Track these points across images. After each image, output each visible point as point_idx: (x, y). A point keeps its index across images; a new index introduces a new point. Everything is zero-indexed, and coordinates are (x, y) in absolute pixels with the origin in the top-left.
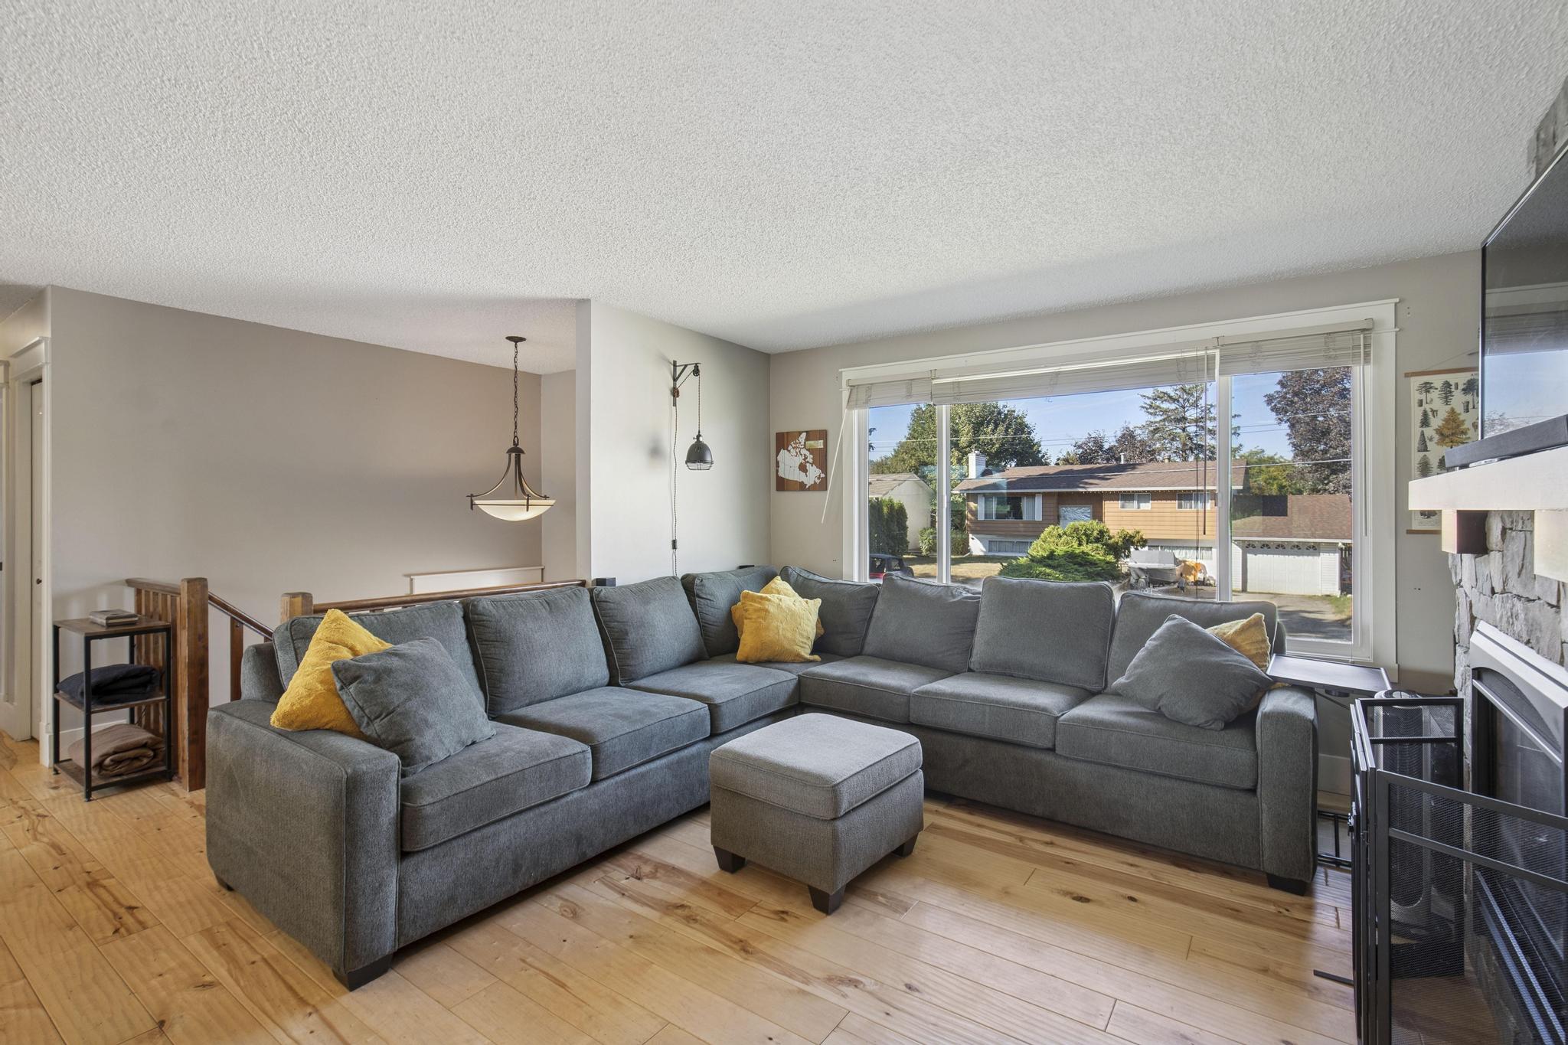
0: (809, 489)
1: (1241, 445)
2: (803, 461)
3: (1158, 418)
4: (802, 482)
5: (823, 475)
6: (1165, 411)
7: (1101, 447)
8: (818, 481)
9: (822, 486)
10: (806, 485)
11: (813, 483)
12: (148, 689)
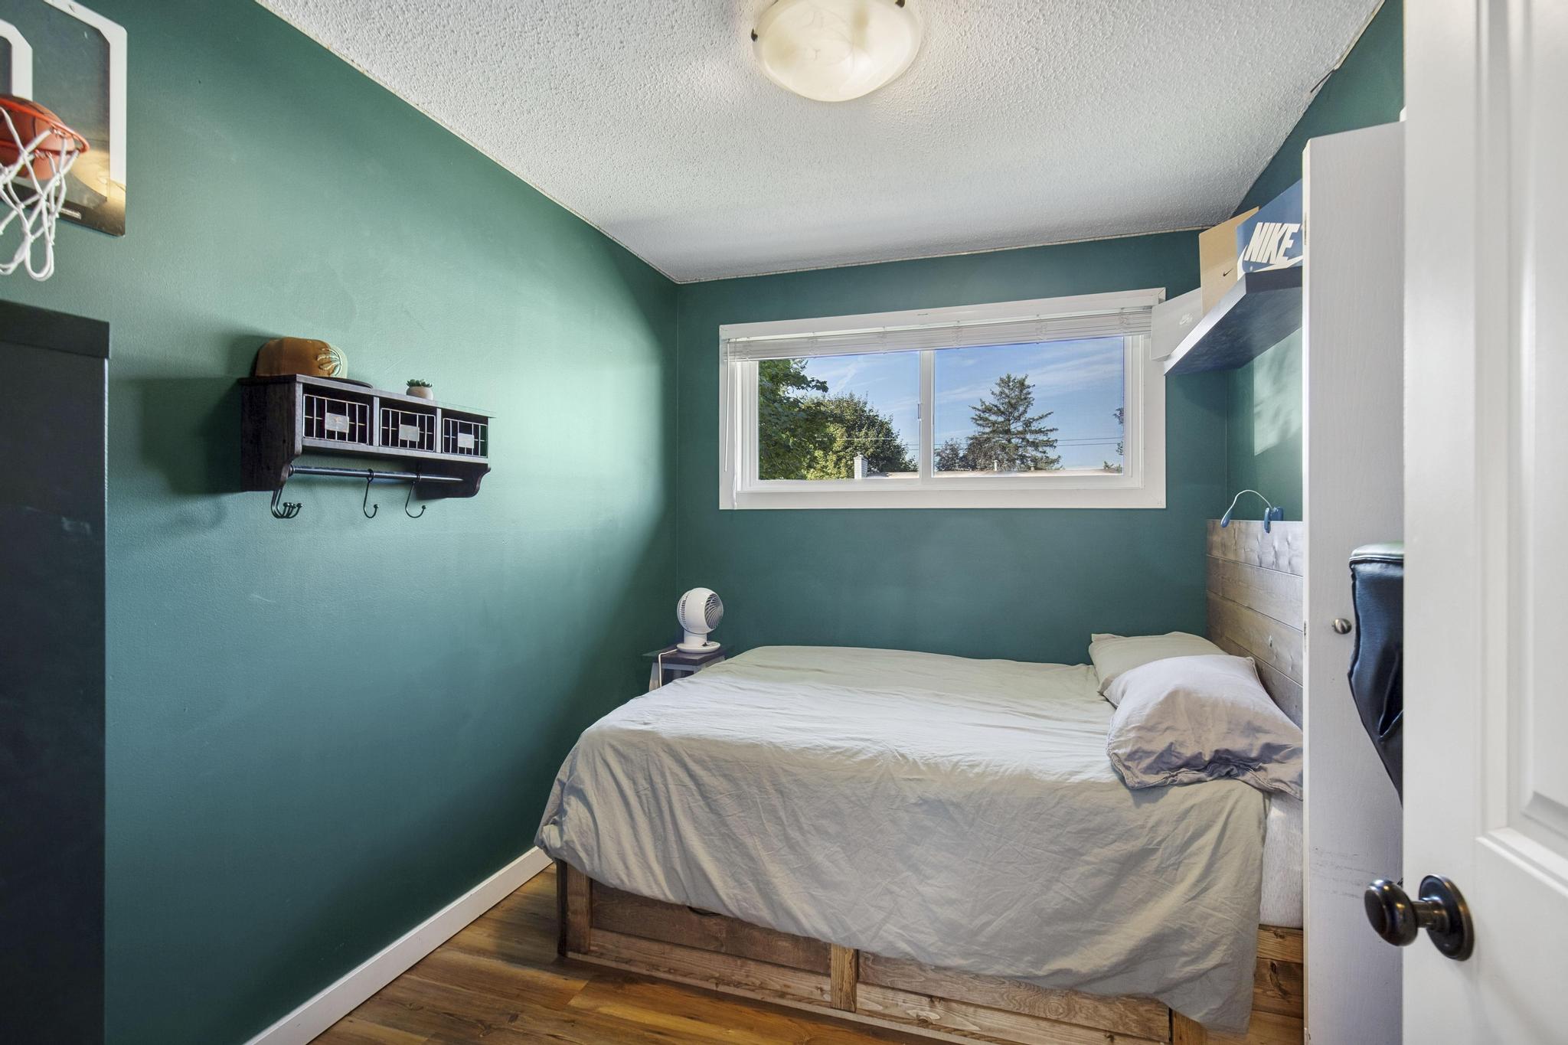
1: (1059, 457)
3: (987, 430)
6: (994, 423)
7: (957, 455)
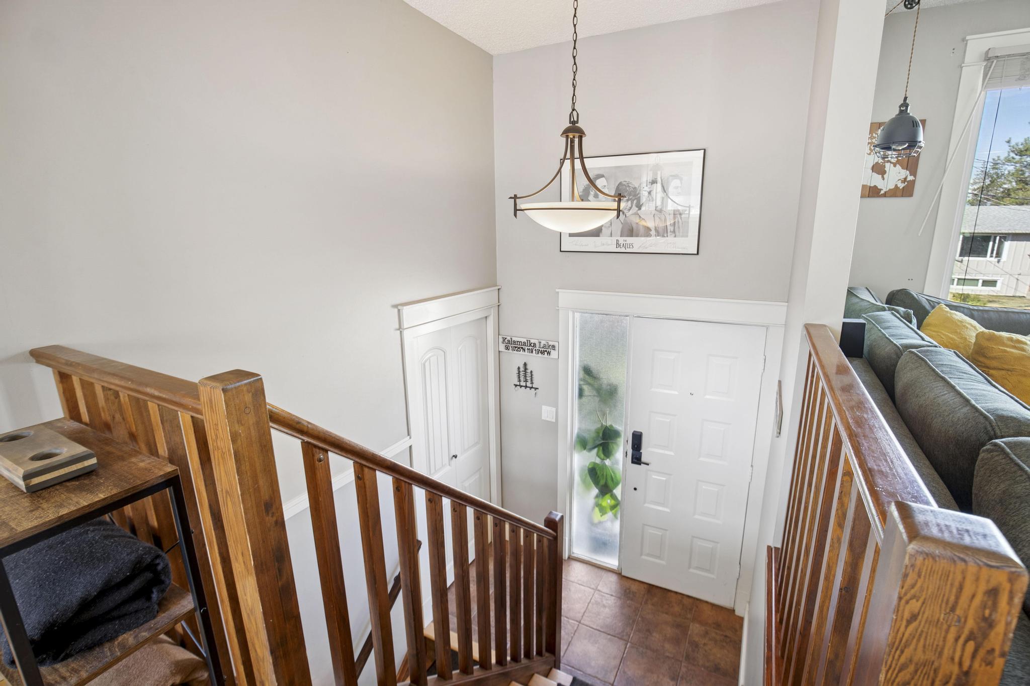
0: (885, 195)
2: (881, 161)
4: (875, 187)
5: (910, 178)
8: (901, 185)
9: (907, 190)
10: (881, 190)
11: (892, 187)
12: (155, 596)
